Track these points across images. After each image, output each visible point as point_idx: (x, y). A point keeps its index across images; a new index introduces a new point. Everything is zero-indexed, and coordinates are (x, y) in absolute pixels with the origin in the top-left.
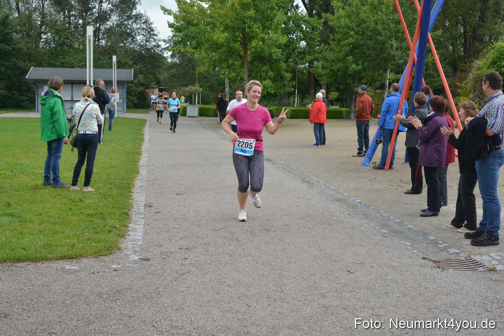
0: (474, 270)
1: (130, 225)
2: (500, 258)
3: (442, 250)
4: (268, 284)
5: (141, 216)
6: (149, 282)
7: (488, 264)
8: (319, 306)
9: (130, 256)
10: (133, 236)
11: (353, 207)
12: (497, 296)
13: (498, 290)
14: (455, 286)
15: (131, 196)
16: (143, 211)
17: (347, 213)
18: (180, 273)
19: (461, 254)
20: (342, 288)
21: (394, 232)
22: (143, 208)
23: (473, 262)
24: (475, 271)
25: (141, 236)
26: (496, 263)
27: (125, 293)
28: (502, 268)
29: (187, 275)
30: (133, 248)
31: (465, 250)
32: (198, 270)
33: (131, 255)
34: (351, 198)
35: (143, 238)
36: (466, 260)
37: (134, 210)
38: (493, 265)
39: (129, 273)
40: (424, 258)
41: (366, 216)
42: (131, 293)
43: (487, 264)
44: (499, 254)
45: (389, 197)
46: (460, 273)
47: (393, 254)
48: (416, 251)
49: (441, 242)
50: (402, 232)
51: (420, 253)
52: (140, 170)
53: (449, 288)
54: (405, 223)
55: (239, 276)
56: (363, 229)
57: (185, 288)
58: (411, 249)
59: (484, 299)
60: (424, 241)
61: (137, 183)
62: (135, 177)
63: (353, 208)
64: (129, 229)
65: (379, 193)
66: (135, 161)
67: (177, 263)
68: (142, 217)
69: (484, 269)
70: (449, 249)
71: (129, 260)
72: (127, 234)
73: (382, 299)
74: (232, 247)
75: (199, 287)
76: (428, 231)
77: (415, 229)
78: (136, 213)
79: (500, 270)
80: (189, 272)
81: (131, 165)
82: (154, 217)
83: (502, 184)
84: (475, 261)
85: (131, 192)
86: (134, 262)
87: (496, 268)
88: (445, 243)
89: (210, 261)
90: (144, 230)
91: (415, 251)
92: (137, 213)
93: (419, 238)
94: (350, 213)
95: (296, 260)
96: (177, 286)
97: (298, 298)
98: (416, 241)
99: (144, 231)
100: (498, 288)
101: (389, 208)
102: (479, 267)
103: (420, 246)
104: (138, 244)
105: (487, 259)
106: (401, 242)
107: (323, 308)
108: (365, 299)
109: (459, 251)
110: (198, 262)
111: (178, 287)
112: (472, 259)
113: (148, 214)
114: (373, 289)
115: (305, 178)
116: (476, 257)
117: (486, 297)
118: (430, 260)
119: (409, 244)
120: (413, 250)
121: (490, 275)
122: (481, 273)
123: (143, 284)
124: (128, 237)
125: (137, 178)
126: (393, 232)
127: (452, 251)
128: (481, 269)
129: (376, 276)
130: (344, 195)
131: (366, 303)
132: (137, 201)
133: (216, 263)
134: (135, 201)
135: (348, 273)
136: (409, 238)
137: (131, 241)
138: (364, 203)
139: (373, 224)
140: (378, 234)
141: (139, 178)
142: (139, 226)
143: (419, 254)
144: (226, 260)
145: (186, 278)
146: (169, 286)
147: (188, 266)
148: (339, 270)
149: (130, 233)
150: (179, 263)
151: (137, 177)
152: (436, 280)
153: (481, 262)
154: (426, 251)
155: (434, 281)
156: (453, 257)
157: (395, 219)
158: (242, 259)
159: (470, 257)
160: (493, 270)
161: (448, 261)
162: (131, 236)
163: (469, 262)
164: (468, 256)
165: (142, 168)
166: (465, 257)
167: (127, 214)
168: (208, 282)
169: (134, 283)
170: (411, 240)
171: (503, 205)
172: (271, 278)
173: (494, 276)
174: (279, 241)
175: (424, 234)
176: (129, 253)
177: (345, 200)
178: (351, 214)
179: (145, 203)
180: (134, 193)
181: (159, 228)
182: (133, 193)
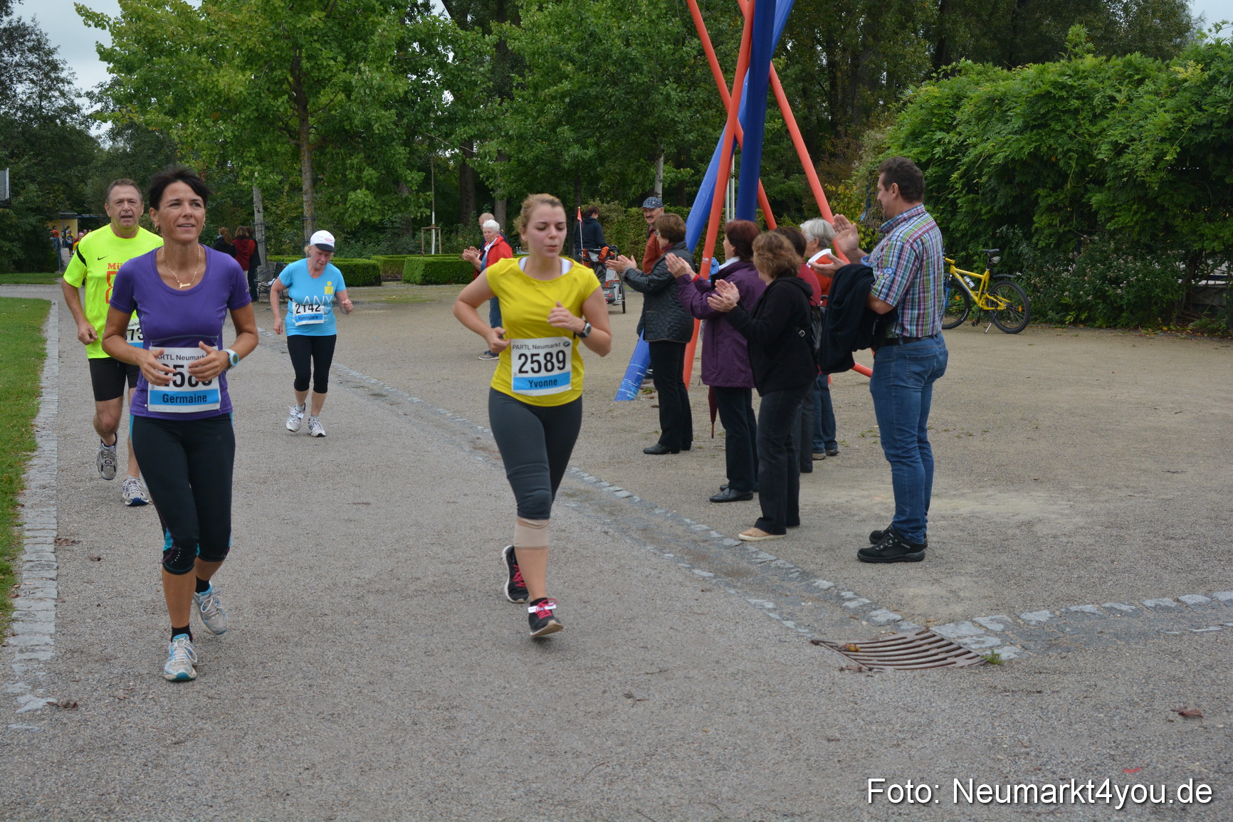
0: (942, 664)
1: (18, 602)
2: (1001, 627)
3: (856, 615)
4: (420, 754)
5: (47, 575)
6: (79, 775)
7: (977, 646)
8: (570, 812)
9: (19, 698)
10: (27, 638)
11: (612, 509)
12: (1020, 737)
13: (1018, 716)
14: (911, 718)
15: (17, 516)
16: (52, 557)
17: (599, 529)
18: (169, 742)
19: (905, 623)
20: (621, 749)
21: (728, 574)
22: (51, 548)
23: (938, 644)
24: (948, 669)
25: (51, 635)
26: (996, 641)
27: (11, 817)
28: (1013, 656)
29: (189, 744)
30: (26, 672)
31: (912, 611)
32: (218, 728)
33: (22, 694)
34: (604, 487)
35: (56, 641)
36: (922, 639)
37: (25, 558)
38: (991, 648)
39: (20, 754)
40: (816, 643)
41: (648, 535)
42: (27, 819)
43: (973, 646)
44: (997, 617)
45: (700, 481)
46: (914, 677)
47: (735, 637)
48: (793, 623)
49: (849, 595)
50: (747, 573)
51: (802, 626)
52: (38, 440)
53: (897, 723)
54: (749, 547)
55: (337, 736)
56: (648, 571)
57: (187, 788)
58: (778, 618)
59: (990, 748)
60: (804, 594)
61: (31, 478)
62: (24, 460)
63: (611, 513)
64: (15, 615)
65: (673, 472)
66: (23, 417)
67: (156, 710)
68: (51, 576)
69: (970, 662)
70: (874, 613)
71: (18, 711)
72: (8, 632)
73: (735, 774)
74: (308, 650)
75: (228, 780)
76: (812, 566)
77: (779, 562)
78: (32, 564)
79: (1010, 661)
80: (193, 735)
81: (14, 426)
82: (84, 572)
83: (965, 431)
84: (942, 640)
85: (15, 505)
86: (34, 716)
87: (998, 655)
88: (860, 596)
89: (251, 696)
90: (56, 614)
91: (790, 624)
92: (37, 566)
93: (791, 585)
94: (606, 528)
95: (487, 673)
96: (163, 782)
97: (508, 790)
98: (787, 596)
99: (57, 617)
100: (1016, 711)
101: (702, 508)
102: (956, 656)
103: (797, 608)
104: (40, 659)
105: (972, 634)
106: (750, 600)
107: (582, 815)
108: (689, 778)
109: (899, 617)
110: (217, 702)
111: (166, 784)
112: (934, 636)
113: (68, 565)
114: (704, 744)
115: (478, 438)
116: (942, 627)
117: (994, 740)
118: (832, 647)
119: (771, 605)
120: (784, 622)
121: (987, 677)
122: (964, 672)
123: (63, 786)
124: (11, 641)
125: (31, 463)
126: (725, 573)
127: (882, 615)
128: (961, 661)
129: (705, 706)
130: (583, 481)
131: (694, 789)
132: (33, 530)
133: (270, 700)
134: (28, 530)
135: (630, 701)
136: (768, 587)
137: (21, 651)
138: (637, 498)
139: (671, 555)
140: (688, 583)
141: (35, 461)
142: (42, 605)
143: (800, 630)
144: (293, 689)
145: (188, 754)
146: (140, 785)
147: (191, 715)
148: (606, 695)
149: (16, 627)
150: (162, 707)
151: (30, 460)
152: (859, 702)
153: (960, 641)
154: (817, 621)
155: (856, 706)
156: (886, 634)
157: (724, 538)
158: (338, 684)
159: (928, 630)
160: (991, 662)
161: (875, 645)
162: (20, 636)
163: (930, 643)
164: (924, 629)
165: (43, 433)
166: (917, 631)
167: (6, 571)
168: (251, 760)
169: (34, 785)
170: (774, 591)
171: (980, 484)
172: (427, 733)
173: (999, 678)
174: (434, 622)
175: (805, 575)
176: (18, 691)
177: (588, 492)
178: (611, 531)
179: (55, 533)
180: (26, 505)
181: (99, 605)
182: (23, 506)
